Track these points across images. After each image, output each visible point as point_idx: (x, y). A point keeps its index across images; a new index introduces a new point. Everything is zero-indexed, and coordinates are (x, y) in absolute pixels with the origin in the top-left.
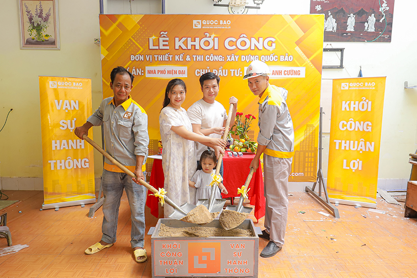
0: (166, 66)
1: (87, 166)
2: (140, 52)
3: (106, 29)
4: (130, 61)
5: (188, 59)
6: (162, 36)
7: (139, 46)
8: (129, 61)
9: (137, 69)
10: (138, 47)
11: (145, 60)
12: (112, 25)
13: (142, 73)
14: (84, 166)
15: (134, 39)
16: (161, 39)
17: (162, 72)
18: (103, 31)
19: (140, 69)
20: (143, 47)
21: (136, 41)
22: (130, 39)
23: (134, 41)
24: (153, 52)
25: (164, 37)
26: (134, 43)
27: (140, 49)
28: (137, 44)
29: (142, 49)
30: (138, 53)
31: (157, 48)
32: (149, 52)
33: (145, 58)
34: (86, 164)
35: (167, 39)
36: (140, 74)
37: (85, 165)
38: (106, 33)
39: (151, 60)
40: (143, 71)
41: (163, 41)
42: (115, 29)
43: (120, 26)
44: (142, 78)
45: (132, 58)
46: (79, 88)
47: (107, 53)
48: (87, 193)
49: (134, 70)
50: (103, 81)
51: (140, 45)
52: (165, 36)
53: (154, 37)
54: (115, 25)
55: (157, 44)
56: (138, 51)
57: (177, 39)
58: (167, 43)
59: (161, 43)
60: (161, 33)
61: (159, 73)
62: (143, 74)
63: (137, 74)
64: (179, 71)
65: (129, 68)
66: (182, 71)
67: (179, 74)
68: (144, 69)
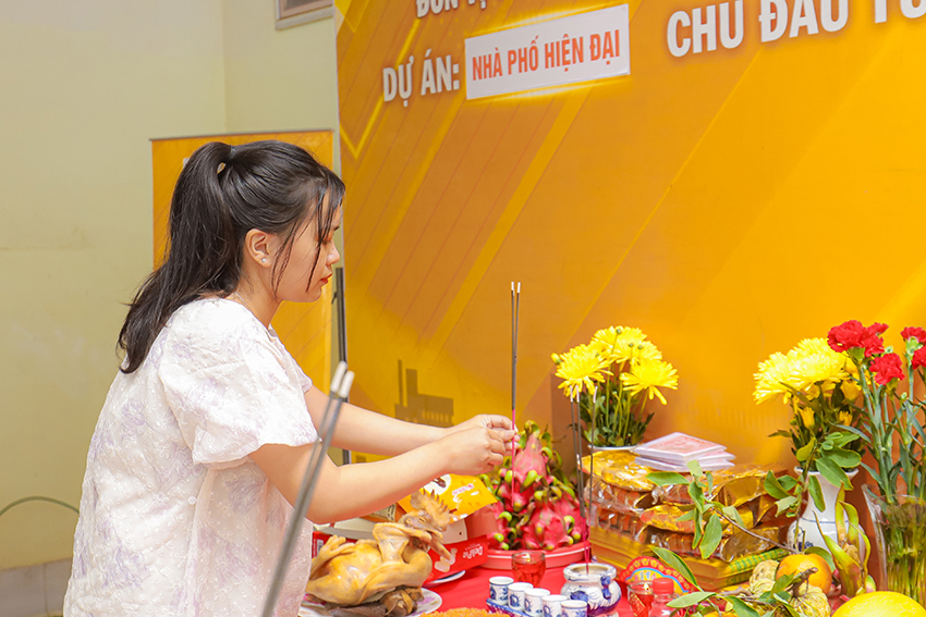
0: (541, 17)
4: (417, 23)
8: (410, 25)
9: (439, 60)
11: (463, 6)
13: (454, 77)
17: (524, 59)
19: (448, 58)
36: (449, 88)
40: (456, 69)
44: (456, 104)
45: (419, 3)
49: (428, 64)
50: (341, 139)
61: (515, 67)
62: (456, 84)
63: (440, 90)
64: (593, 37)
65: (411, 59)
66: (608, 34)
67: (593, 58)
68: (458, 59)
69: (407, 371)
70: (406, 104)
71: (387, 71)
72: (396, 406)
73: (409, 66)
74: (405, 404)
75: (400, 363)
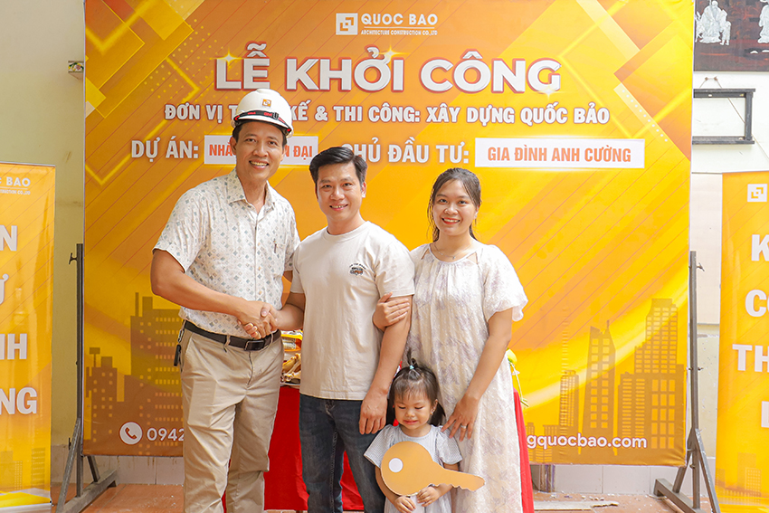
1: (33, 409)
2: (190, 96)
3: (103, 36)
4: (164, 122)
5: (321, 115)
6: (253, 54)
7: (188, 81)
8: (159, 122)
9: (182, 143)
10: (186, 84)
11: (204, 119)
12: (118, 24)
13: (193, 152)
14: (22, 410)
15: (177, 63)
16: (249, 63)
18: (95, 40)
19: (190, 143)
20: (198, 85)
21: (180, 66)
22: (165, 63)
23: (175, 67)
24: (227, 96)
25: (257, 56)
26: (174, 72)
27: (191, 89)
28: (182, 74)
29: (196, 89)
30: (185, 100)
31: (238, 85)
32: (215, 95)
33: (204, 113)
34: (29, 403)
35: (266, 62)
36: (190, 156)
37: (27, 407)
38: (103, 46)
39: (220, 117)
40: (196, 148)
41: (255, 68)
42: (126, 36)
43: (141, 27)
44: (195, 165)
45: (167, 112)
46: (20, 193)
47: (101, 97)
48: (27, 487)
49: (173, 144)
50: (87, 173)
51: (192, 79)
52: (260, 54)
53: (229, 58)
54: (125, 26)
55: (238, 74)
56: (185, 95)
57: (292, 63)
58: (263, 73)
59: (249, 73)
60: (250, 47)
62: (196, 156)
63: (182, 156)
64: (295, 147)
65: (158, 139)
66: (305, 147)
67: (295, 155)
68: (199, 143)
69: (144, 298)
70: (151, 160)
71: (134, 143)
72: (132, 317)
73: (155, 143)
74: (141, 315)
75: (137, 294)
